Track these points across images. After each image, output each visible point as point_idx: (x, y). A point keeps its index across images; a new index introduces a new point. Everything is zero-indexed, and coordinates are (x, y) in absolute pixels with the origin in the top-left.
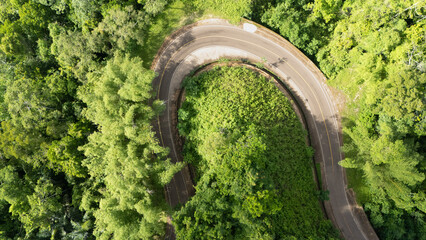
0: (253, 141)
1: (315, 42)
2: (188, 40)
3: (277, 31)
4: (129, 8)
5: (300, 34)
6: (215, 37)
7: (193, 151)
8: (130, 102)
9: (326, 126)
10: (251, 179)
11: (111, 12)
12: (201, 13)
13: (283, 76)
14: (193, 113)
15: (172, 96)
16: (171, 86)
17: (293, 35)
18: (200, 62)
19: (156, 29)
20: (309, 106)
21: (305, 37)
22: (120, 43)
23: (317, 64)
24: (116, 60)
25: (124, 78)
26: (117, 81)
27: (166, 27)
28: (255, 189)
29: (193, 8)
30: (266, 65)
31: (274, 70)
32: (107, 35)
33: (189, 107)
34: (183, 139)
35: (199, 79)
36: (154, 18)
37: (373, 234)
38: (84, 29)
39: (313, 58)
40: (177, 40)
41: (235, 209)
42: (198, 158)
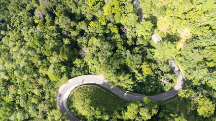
0: (88, 101)
1: (86, 71)
2: (60, 96)
3: (77, 76)
4: (43, 102)
5: (81, 72)
6: (65, 90)
7: (82, 116)
8: (59, 119)
9: (104, 83)
10: (93, 108)
11: (39, 106)
12: (58, 88)
13: (86, 83)
14: (74, 109)
15: (68, 110)
16: (66, 108)
17: (80, 74)
18: (67, 97)
19: (52, 100)
20: (97, 83)
21: (83, 72)
22: (47, 110)
23: (90, 74)
24: (49, 115)
25: (53, 116)
26: (53, 118)
27: (53, 98)
28: (95, 109)
29: (56, 88)
30: (81, 84)
31: (83, 83)
32: (42, 112)
33: (73, 108)
34: (78, 116)
35: (70, 101)
36: (49, 98)
37: (135, 94)
38: (36, 116)
39: (89, 74)
40: (58, 98)
41: (96, 117)
42: (84, 116)
